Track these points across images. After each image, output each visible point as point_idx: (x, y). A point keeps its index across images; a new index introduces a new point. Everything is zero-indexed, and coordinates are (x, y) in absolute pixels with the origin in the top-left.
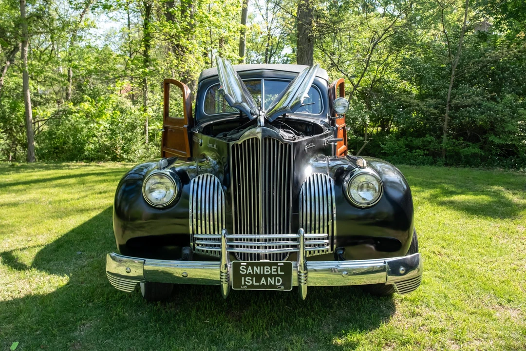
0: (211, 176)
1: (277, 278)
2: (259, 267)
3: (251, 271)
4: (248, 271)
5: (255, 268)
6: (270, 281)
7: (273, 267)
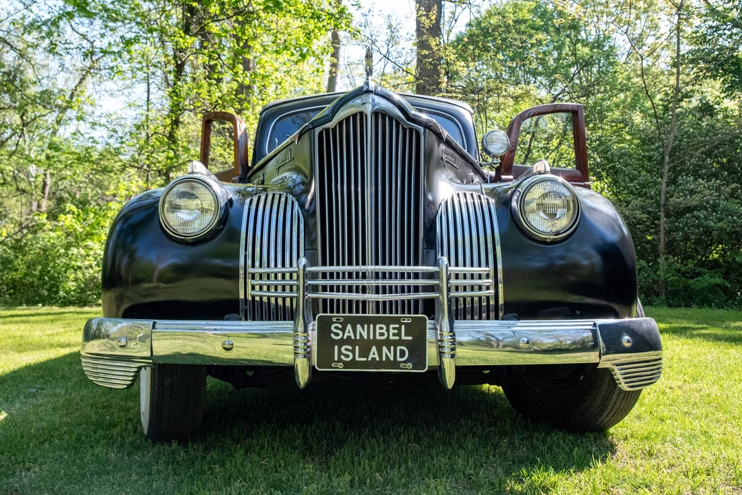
0: (280, 195)
1: (399, 348)
2: (366, 326)
3: (352, 334)
4: (347, 334)
5: (359, 326)
6: (386, 355)
7: (391, 326)
